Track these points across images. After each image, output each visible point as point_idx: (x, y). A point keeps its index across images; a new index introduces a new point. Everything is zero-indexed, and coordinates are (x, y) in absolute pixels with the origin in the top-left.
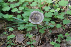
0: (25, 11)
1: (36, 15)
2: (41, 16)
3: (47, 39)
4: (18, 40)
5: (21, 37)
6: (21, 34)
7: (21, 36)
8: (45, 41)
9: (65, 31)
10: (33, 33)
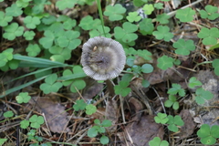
0: (44, 29)
1: (101, 49)
2: (117, 51)
3: (138, 105)
4: (51, 124)
5: (57, 112)
6: (55, 105)
7: (57, 109)
8: (134, 111)
9: (182, 69)
10: (90, 92)
